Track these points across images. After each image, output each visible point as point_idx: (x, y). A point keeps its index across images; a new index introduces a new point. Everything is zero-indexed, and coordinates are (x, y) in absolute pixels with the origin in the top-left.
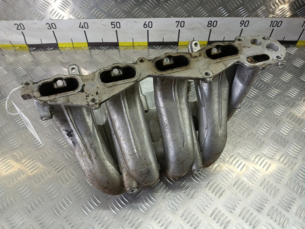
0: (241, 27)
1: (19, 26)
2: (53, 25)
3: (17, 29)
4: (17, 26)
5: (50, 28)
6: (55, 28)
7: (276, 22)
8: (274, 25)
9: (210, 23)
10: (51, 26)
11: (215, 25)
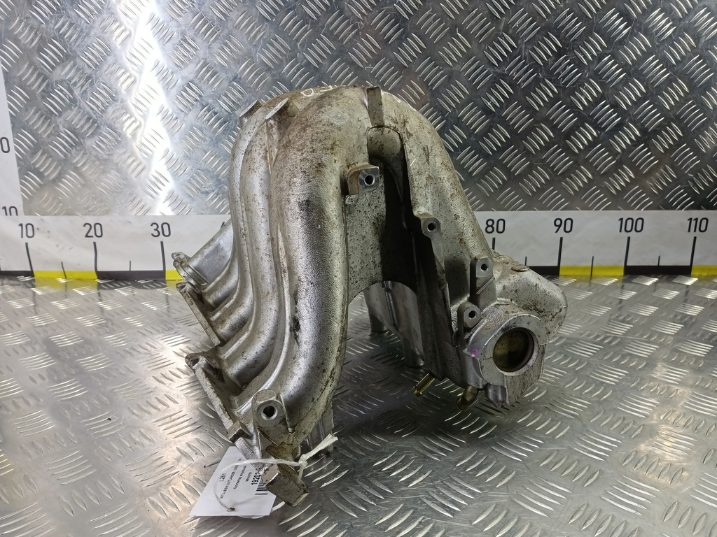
0: (557, 232)
1: (93, 230)
2: (166, 227)
3: (87, 236)
4: (88, 227)
5: (156, 233)
6: (167, 233)
7: (630, 222)
8: (629, 229)
9: (490, 223)
10: (160, 229)
11: (501, 229)
